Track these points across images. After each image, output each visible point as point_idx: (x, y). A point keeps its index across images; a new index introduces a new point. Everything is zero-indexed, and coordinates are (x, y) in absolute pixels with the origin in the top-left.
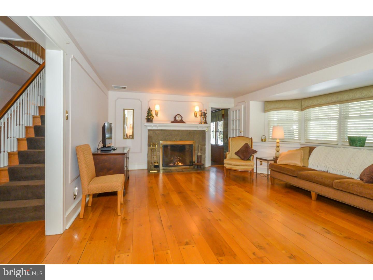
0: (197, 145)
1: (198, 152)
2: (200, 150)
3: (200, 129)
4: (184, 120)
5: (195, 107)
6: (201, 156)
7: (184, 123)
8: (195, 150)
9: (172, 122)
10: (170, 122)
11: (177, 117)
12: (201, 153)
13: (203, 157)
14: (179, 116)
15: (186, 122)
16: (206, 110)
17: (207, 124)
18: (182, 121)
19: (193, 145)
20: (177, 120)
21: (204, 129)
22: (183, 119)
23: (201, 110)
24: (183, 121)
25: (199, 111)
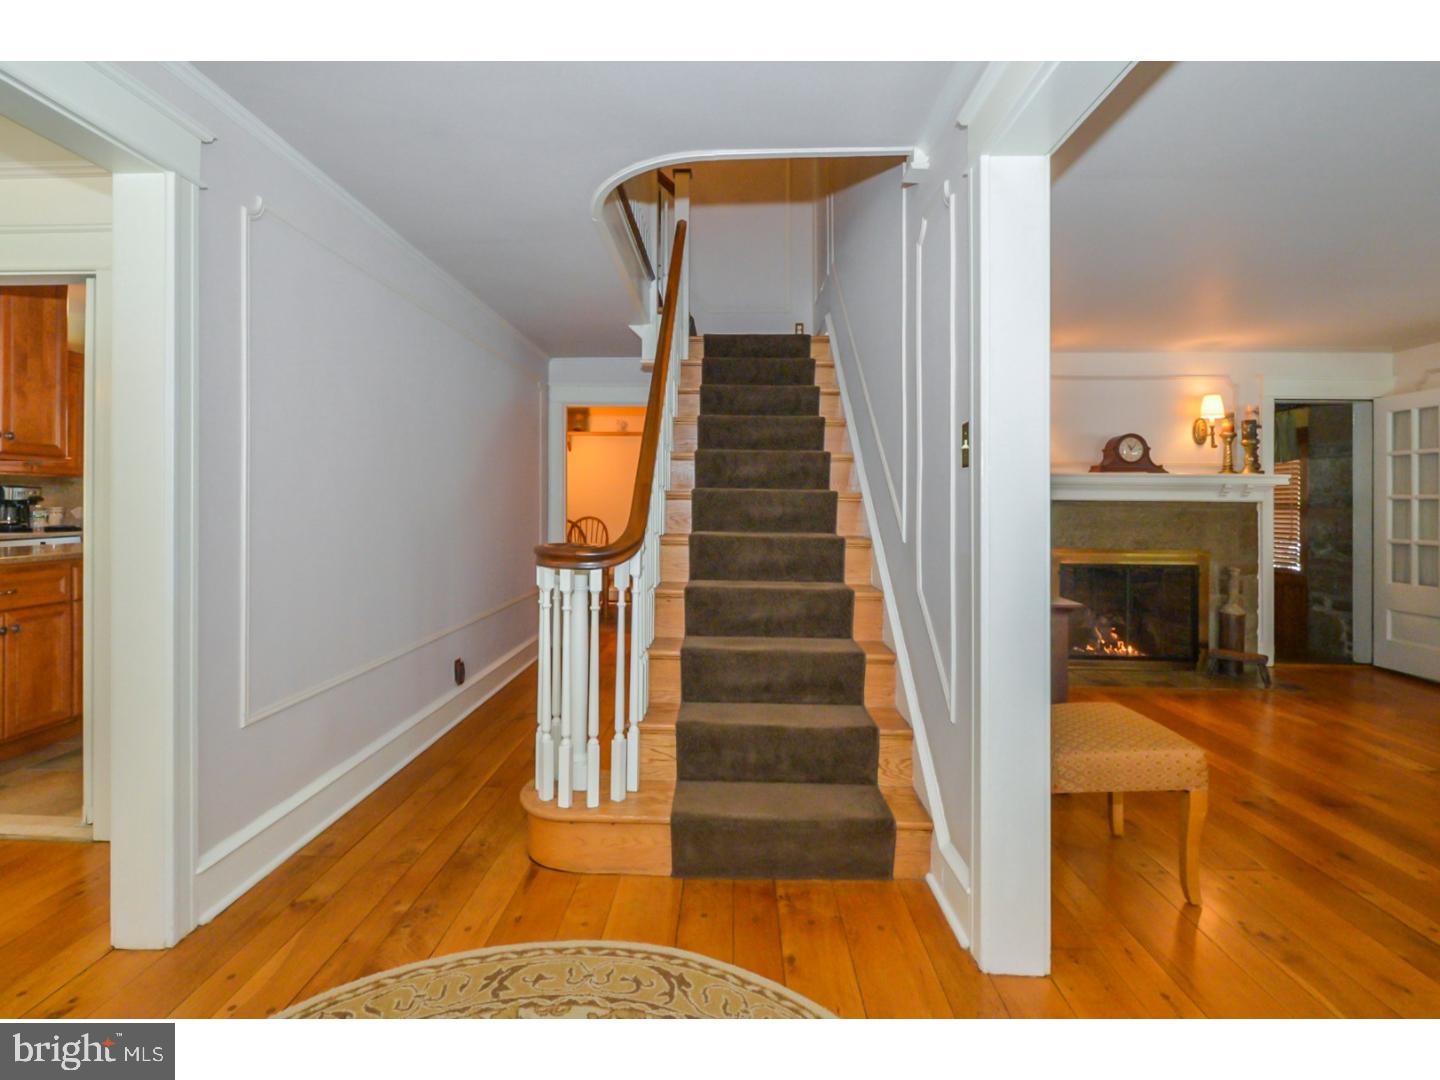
0: (1214, 569)
1: (1225, 602)
2: (1234, 592)
3: (1233, 497)
4: (1156, 458)
5: (1199, 399)
6: (1241, 620)
7: (1159, 469)
8: (1207, 593)
9: (1093, 469)
10: (1089, 469)
11: (1126, 446)
12: (1241, 604)
13: (1248, 625)
14: (1134, 440)
15: (1164, 468)
16: (1256, 412)
17: (1263, 472)
18: (1145, 464)
19: (1201, 570)
20: (1124, 457)
21: (1251, 498)
22: (1151, 453)
23: (1231, 411)
24: (1152, 464)
25: (1221, 415)
